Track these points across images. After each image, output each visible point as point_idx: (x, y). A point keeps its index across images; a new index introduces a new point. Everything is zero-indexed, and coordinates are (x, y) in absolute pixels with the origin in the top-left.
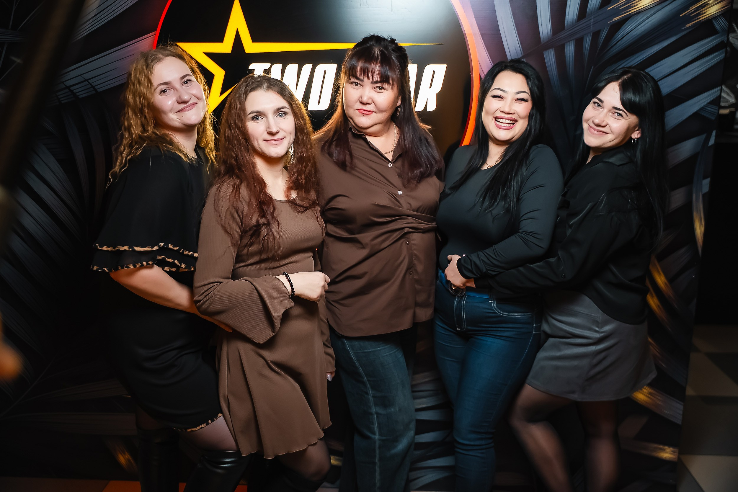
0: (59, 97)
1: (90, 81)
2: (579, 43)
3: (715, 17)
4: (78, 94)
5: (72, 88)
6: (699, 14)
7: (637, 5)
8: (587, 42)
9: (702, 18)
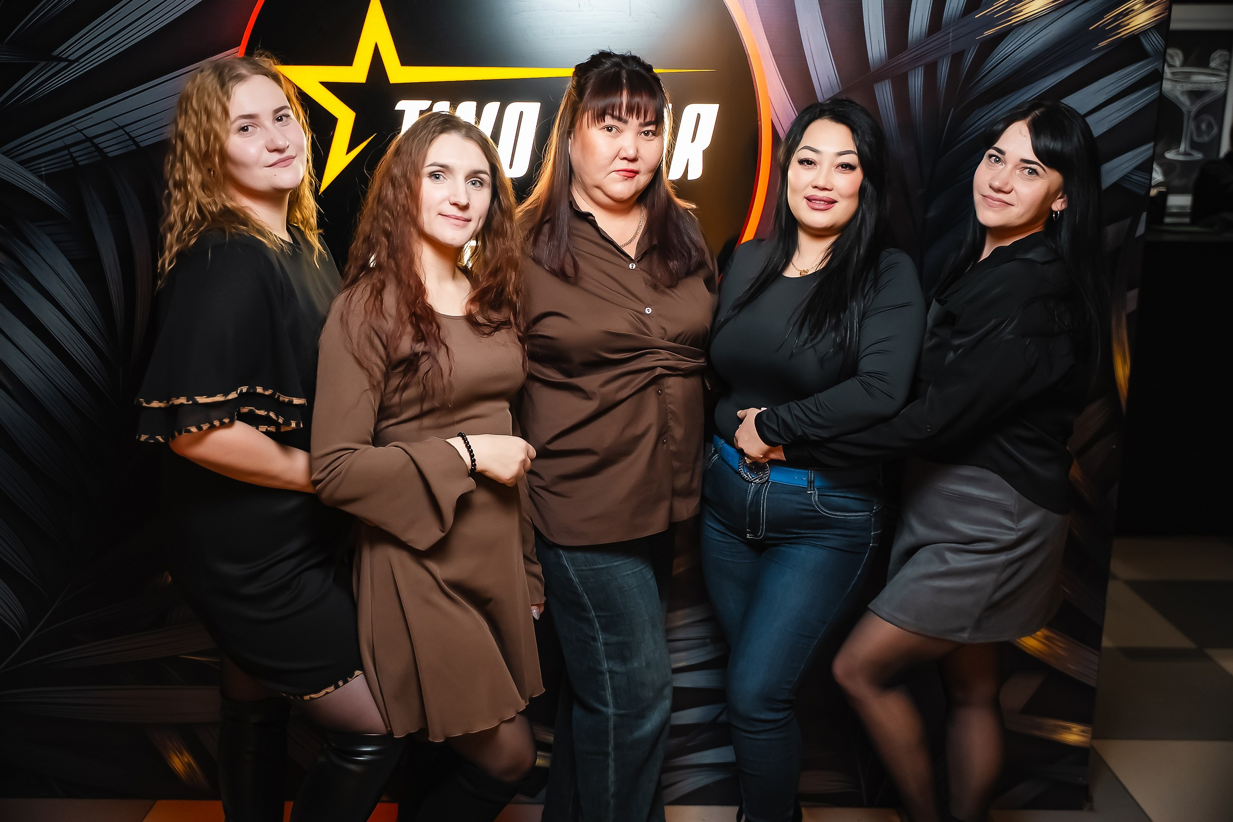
0: (75, 155)
1: (127, 129)
2: (931, 71)
3: (1144, 32)
4: (106, 150)
5: (96, 141)
6: (1119, 27)
7: (1021, 11)
8: (944, 69)
9: (1124, 32)
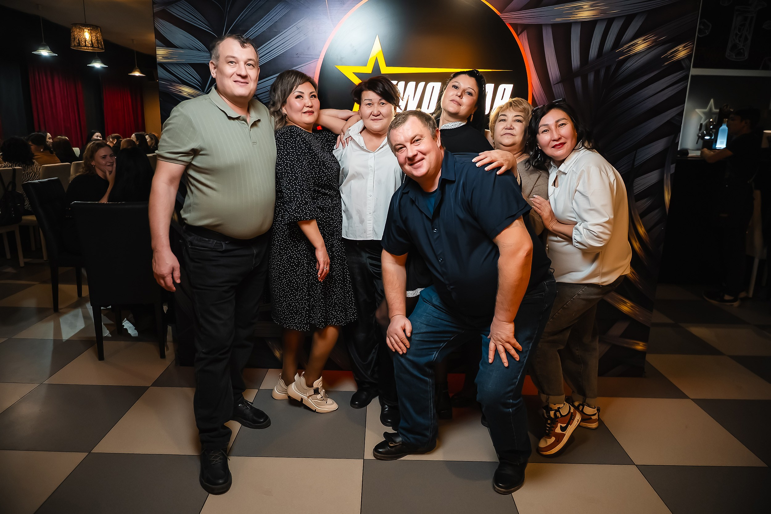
2: (597, 73)
3: (682, 59)
6: (673, 57)
8: (602, 73)
9: (675, 59)
